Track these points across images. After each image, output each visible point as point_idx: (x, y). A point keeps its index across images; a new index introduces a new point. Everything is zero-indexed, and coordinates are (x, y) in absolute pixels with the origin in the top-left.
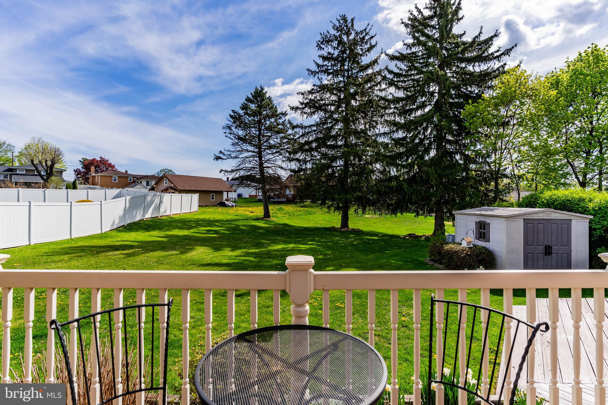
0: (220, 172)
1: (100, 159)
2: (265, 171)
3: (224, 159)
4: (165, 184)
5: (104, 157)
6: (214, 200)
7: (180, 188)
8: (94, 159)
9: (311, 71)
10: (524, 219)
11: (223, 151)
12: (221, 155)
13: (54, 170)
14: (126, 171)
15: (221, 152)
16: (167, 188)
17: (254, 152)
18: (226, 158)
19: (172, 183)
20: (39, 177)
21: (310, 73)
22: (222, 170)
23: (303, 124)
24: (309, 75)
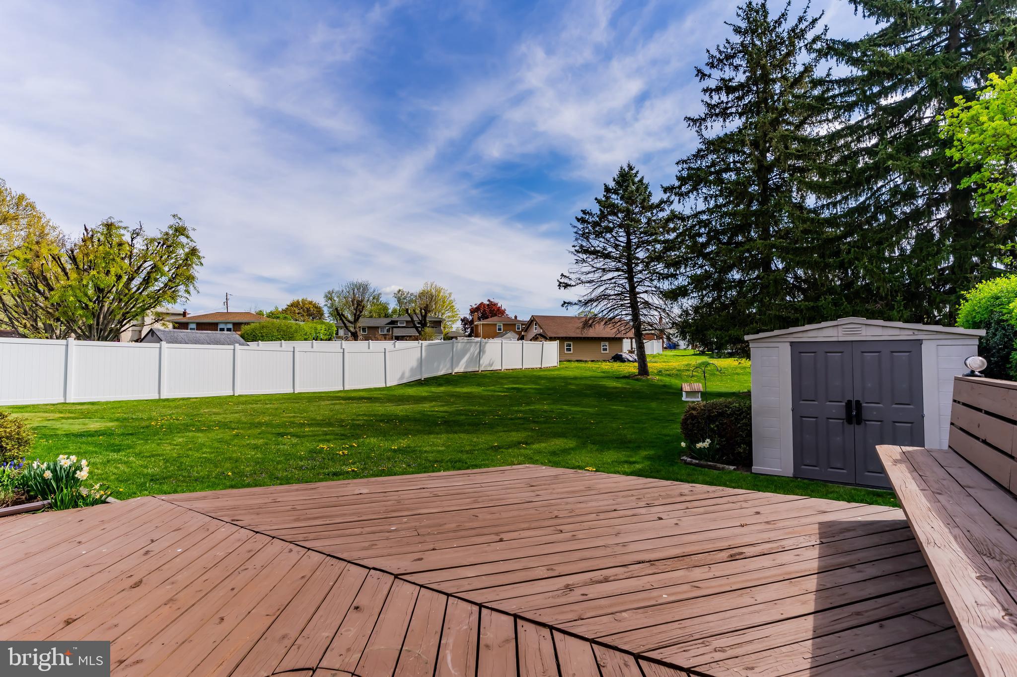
0: (562, 306)
1: (488, 303)
2: (638, 300)
3: (573, 286)
4: (535, 330)
5: (492, 300)
6: (608, 352)
7: (550, 334)
8: (482, 303)
9: (692, 120)
10: (792, 343)
11: (566, 274)
12: (566, 281)
13: (427, 319)
14: (516, 317)
15: (562, 275)
16: (536, 335)
17: (617, 270)
18: (574, 284)
19: (541, 328)
20: (414, 330)
21: (691, 124)
22: (565, 303)
23: (684, 213)
24: (690, 127)
